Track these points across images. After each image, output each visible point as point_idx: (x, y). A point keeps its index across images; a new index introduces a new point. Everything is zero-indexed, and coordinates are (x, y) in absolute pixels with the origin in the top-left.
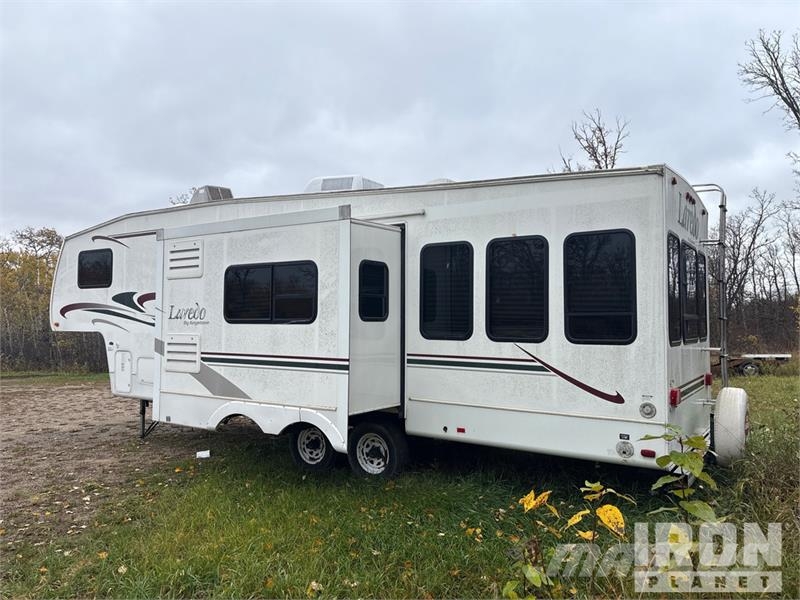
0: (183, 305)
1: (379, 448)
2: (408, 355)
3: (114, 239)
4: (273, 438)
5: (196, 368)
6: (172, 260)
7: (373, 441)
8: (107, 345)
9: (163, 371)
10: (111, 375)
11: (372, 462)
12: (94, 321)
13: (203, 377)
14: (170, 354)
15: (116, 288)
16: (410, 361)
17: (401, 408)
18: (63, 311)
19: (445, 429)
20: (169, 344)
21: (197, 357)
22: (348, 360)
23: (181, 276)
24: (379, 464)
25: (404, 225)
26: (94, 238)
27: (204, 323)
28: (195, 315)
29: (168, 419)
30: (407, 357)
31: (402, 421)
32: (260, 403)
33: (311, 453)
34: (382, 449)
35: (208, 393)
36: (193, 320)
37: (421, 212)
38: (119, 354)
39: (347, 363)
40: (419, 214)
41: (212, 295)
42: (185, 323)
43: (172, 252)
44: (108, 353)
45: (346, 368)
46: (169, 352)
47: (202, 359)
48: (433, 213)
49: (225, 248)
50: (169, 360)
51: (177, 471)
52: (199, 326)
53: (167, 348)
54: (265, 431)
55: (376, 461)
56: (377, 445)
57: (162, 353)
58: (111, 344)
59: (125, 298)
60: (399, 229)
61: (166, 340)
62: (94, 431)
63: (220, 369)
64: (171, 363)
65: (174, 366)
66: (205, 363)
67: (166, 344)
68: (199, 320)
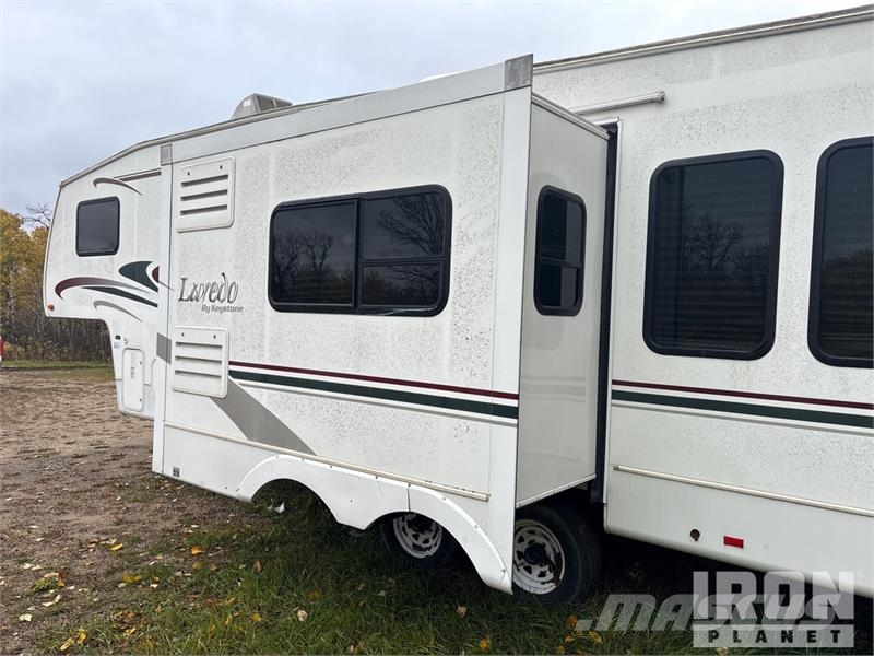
0: (201, 277)
1: (544, 545)
2: (614, 382)
3: (122, 182)
4: (354, 533)
5: (219, 388)
6: (185, 198)
7: (533, 532)
8: (113, 340)
9: (169, 389)
10: (118, 384)
11: (529, 570)
12: (97, 304)
13: (233, 405)
14: (180, 362)
15: (125, 256)
16: (616, 395)
17: (597, 484)
18: (60, 288)
19: (695, 534)
20: (179, 344)
21: (223, 370)
22: (515, 397)
23: (198, 226)
24: (542, 575)
25: (615, 126)
26: (96, 182)
27: (234, 309)
28: (219, 295)
29: (176, 472)
30: (611, 387)
31: (599, 508)
32: (331, 464)
33: (416, 537)
34: (549, 549)
35: (241, 436)
36: (217, 303)
37: (656, 96)
38: (128, 353)
39: (513, 403)
40: (652, 101)
41: (247, 261)
42: (204, 308)
43: (185, 184)
44: (114, 350)
45: (512, 412)
46: (178, 358)
47: (232, 373)
48: (684, 96)
49: (272, 173)
50: (178, 372)
51: (195, 552)
52: (226, 313)
53: (176, 351)
54: (339, 520)
55: (537, 570)
56: (540, 540)
57: (168, 360)
58: (118, 337)
59: (135, 271)
60: (604, 133)
61: (174, 338)
62: (105, 457)
63: (263, 395)
64: (179, 377)
65: (184, 382)
66: (236, 381)
67: (173, 344)
68: (226, 304)
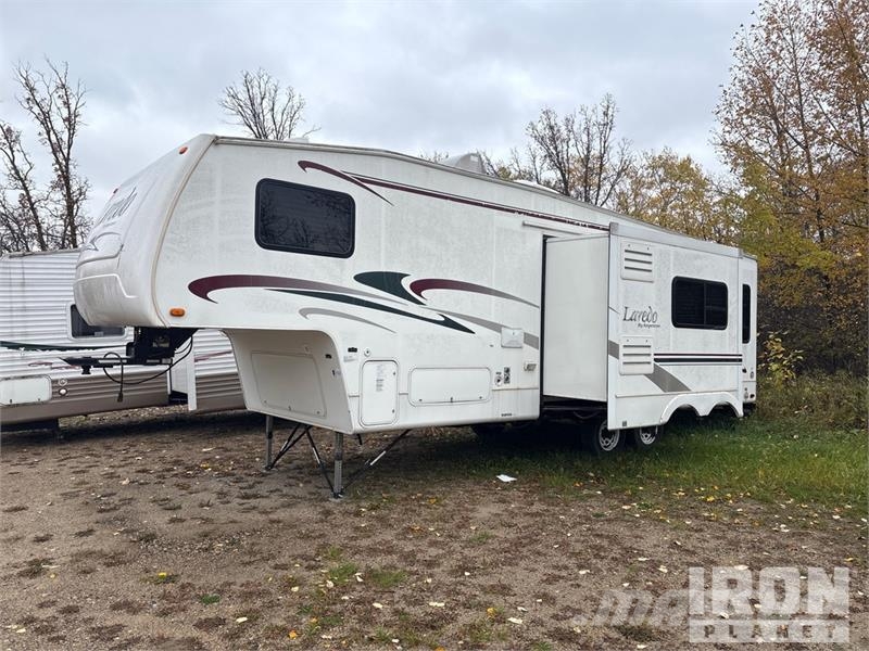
0: (637, 307)
3: (361, 181)
5: (650, 369)
6: (626, 259)
8: (342, 353)
12: (304, 312)
13: (658, 378)
14: (626, 357)
20: (625, 346)
21: (651, 359)
23: (635, 278)
26: (304, 164)
27: (656, 326)
29: (624, 423)
32: (696, 393)
35: (660, 391)
36: (646, 323)
38: (371, 368)
41: (661, 301)
42: (640, 325)
44: (344, 365)
46: (624, 355)
47: (656, 360)
49: (672, 259)
50: (625, 363)
52: (652, 329)
53: (622, 351)
57: (617, 357)
58: (352, 350)
61: (622, 343)
63: (670, 368)
64: (627, 366)
65: (630, 369)
66: (658, 364)
67: (621, 347)
68: (651, 323)
